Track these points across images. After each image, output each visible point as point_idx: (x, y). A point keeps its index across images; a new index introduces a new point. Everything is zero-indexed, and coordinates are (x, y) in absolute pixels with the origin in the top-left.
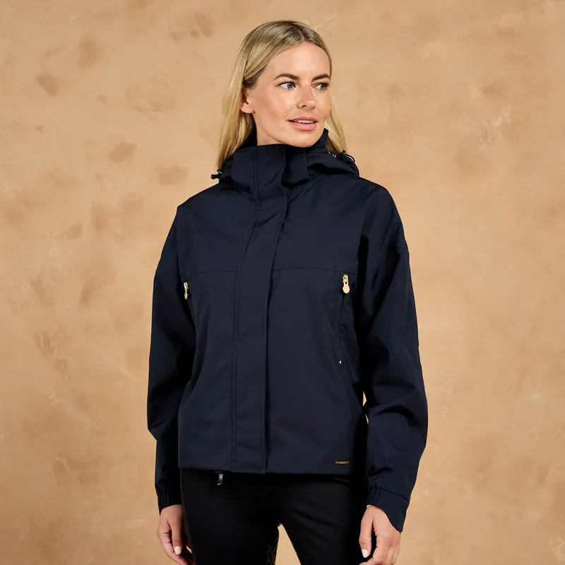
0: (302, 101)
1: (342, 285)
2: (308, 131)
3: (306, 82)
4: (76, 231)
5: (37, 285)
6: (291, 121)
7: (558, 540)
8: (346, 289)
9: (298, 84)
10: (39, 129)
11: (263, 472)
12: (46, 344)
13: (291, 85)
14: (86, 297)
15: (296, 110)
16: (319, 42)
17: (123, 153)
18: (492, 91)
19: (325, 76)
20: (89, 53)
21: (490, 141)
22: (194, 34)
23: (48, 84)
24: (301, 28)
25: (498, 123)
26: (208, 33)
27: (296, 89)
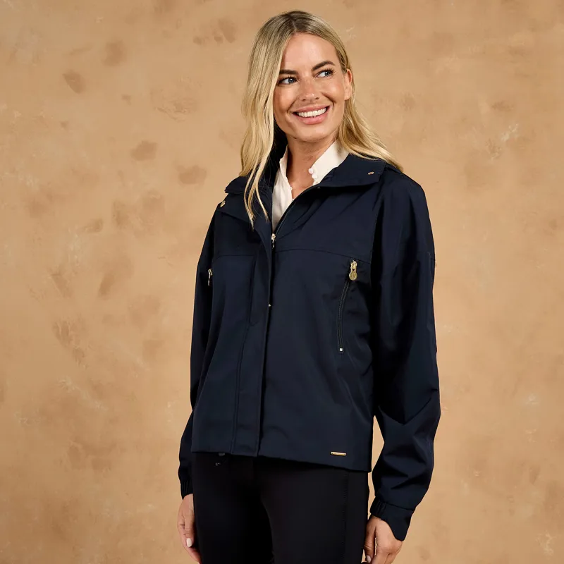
1: (350, 271)
3: (306, 74)
4: (97, 226)
5: (57, 276)
7: (548, 535)
8: (353, 276)
9: (299, 78)
10: (64, 125)
11: (255, 455)
12: (64, 333)
14: (105, 289)
17: (145, 151)
18: (500, 107)
20: (116, 53)
21: (497, 154)
22: (218, 39)
23: (75, 81)
25: (506, 138)
26: (231, 39)
27: (297, 83)
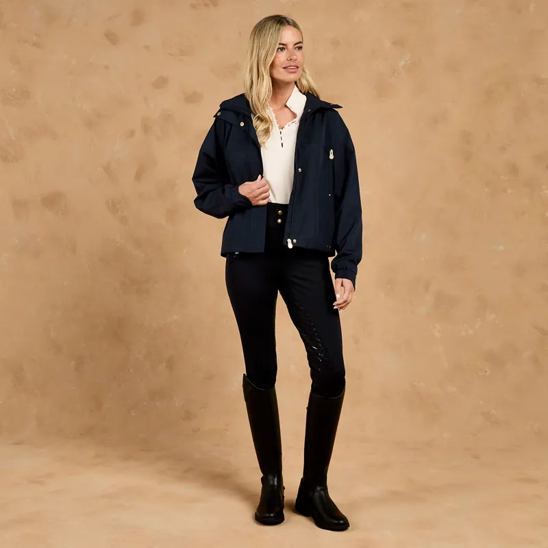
0: (289, 57)
1: (329, 155)
2: (295, 72)
3: (291, 46)
4: (132, 134)
5: (107, 169)
6: (284, 68)
8: (332, 157)
9: (287, 48)
10: (106, 67)
12: (113, 206)
13: (282, 49)
15: (287, 62)
16: (295, 25)
17: (161, 83)
18: (398, 43)
19: (301, 42)
20: (138, 18)
21: (396, 75)
22: (206, 5)
23: (112, 38)
24: (285, 18)
25: (402, 63)
27: (286, 51)
